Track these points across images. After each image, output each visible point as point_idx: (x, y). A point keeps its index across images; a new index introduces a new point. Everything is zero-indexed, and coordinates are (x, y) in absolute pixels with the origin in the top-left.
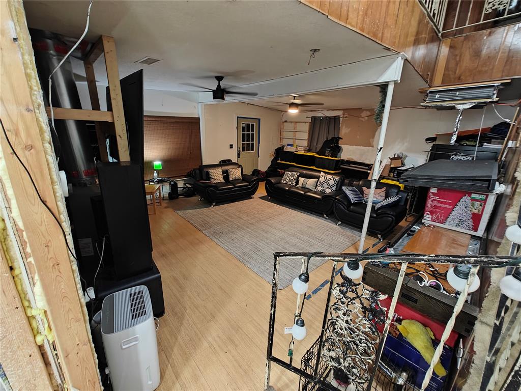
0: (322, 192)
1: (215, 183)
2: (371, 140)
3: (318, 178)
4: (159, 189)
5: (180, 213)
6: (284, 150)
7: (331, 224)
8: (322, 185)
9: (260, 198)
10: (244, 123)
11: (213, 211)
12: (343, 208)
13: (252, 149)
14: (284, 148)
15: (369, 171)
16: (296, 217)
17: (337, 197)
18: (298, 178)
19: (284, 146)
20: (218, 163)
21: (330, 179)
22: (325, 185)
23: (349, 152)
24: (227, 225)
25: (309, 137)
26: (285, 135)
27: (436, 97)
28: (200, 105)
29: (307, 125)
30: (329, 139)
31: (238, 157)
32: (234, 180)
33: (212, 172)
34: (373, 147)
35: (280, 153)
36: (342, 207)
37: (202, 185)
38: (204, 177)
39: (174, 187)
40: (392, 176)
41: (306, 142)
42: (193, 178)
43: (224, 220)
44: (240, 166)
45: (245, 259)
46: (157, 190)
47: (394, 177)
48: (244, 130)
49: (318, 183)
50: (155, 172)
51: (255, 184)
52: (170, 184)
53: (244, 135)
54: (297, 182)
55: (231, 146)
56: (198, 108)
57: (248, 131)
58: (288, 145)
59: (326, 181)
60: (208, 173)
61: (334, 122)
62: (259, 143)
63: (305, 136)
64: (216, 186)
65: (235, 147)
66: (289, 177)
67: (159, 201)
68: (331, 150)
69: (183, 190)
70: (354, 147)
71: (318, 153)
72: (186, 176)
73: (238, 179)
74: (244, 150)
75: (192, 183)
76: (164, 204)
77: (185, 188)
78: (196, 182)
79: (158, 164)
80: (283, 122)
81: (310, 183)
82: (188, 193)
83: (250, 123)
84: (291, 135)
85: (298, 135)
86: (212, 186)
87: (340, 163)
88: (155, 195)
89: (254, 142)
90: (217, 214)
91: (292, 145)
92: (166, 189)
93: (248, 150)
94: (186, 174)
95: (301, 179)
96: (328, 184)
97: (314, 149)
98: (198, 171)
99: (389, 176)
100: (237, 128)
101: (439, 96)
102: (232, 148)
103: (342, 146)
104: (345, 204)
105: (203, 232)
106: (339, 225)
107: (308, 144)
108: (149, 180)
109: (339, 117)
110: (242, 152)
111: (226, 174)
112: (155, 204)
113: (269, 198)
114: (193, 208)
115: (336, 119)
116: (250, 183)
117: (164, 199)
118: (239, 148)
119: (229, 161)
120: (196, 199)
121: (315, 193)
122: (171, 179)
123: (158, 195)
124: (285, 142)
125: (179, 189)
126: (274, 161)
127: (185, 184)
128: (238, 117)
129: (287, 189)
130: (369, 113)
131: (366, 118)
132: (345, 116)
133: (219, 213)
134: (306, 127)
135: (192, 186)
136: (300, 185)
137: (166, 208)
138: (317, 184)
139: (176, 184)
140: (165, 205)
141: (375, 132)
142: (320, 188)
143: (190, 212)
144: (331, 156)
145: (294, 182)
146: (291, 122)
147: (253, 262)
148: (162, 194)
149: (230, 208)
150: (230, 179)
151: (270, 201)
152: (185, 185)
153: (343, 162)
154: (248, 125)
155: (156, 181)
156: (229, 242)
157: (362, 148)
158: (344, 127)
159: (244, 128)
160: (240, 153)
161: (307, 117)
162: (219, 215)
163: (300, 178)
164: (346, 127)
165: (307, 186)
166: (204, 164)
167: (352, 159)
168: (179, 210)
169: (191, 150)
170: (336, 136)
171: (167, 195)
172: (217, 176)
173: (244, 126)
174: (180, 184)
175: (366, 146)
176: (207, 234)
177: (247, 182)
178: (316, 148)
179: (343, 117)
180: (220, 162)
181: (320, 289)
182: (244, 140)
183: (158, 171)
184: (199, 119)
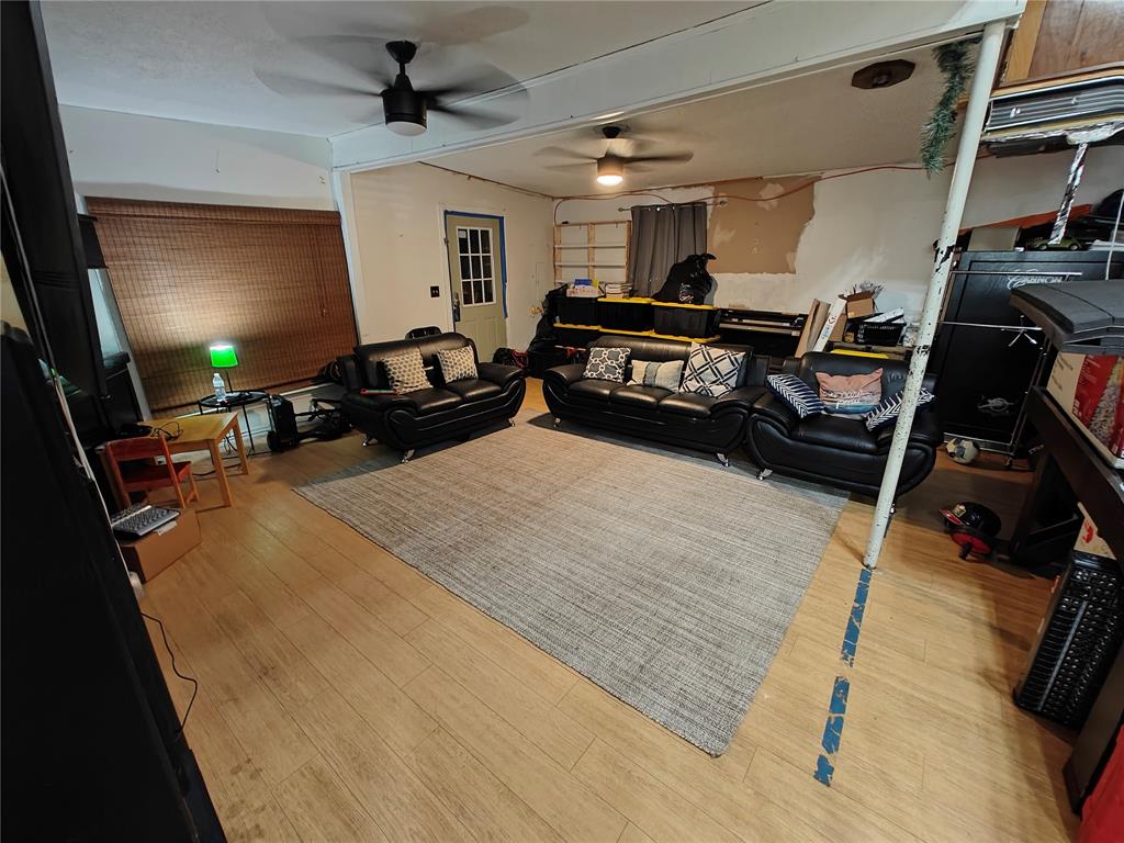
0: (702, 396)
1: (405, 394)
2: (789, 256)
3: (685, 357)
4: (234, 425)
5: (310, 492)
6: (568, 295)
7: (744, 479)
8: (697, 374)
9: (530, 422)
10: (462, 229)
11: (410, 475)
12: (779, 435)
13: (489, 298)
14: (568, 291)
15: (794, 333)
16: (646, 468)
17: (757, 406)
18: (628, 362)
19: (566, 286)
20: (403, 338)
21: (720, 359)
22: (709, 376)
23: (732, 290)
24: (463, 516)
25: (629, 258)
26: (565, 257)
27: (1012, 115)
28: (336, 175)
29: (623, 229)
30: (680, 261)
31: (455, 320)
32: (458, 380)
33: (392, 360)
34: (794, 272)
35: (557, 303)
36: (772, 429)
37: (365, 400)
38: (373, 379)
39: (283, 414)
40: (852, 340)
41: (624, 271)
42: (339, 382)
43: (451, 502)
44: (468, 342)
45: (556, 641)
46: (227, 430)
47: (856, 342)
48: (463, 249)
49: (687, 372)
50: (217, 375)
51: (516, 387)
52: (270, 406)
53: (464, 260)
54: (628, 375)
55: (435, 292)
56: (332, 183)
57: (475, 250)
58: (578, 282)
59: (710, 363)
60: (381, 366)
61: (691, 219)
62: (504, 281)
63: (621, 257)
64: (412, 402)
65: (445, 292)
66: (603, 363)
67: (238, 461)
68: (693, 287)
69: (310, 419)
70: (746, 276)
71: (657, 297)
72: (316, 381)
73: (470, 378)
74: (467, 300)
75: (339, 399)
76: (257, 468)
77: (315, 414)
78: (350, 396)
79: (223, 352)
80: (560, 226)
81: (665, 373)
82: (329, 428)
83: (479, 229)
84: (581, 257)
85: (600, 257)
86: (401, 405)
87: (717, 318)
88: (222, 446)
89: (493, 278)
90: (423, 483)
91: (587, 282)
92: (258, 423)
93: (479, 300)
94: (316, 374)
95: (639, 367)
96: (716, 372)
97: (645, 287)
98: (351, 364)
99: (843, 340)
100: (446, 241)
101: (1018, 112)
102: (438, 295)
103: (716, 276)
104: (781, 422)
105: (396, 550)
106: (764, 478)
107: (628, 276)
108: (198, 403)
109: (705, 204)
110: (463, 306)
111: (433, 365)
112: (225, 474)
113: (558, 420)
114: (350, 475)
115: (696, 210)
116: (503, 384)
117: (254, 452)
118: (454, 295)
119: (433, 330)
120: (354, 442)
121: (681, 397)
122: (272, 393)
123: (233, 441)
124: (567, 276)
125: (297, 418)
126: (545, 326)
127: (315, 403)
128: (446, 213)
129: (607, 392)
130: (780, 189)
131: (774, 203)
132: (720, 200)
133: (430, 479)
134: (621, 235)
135: (339, 406)
136: (637, 378)
137: (264, 479)
138: (683, 375)
139: (287, 406)
140: (261, 471)
141: (799, 234)
142: (693, 385)
143: (340, 488)
144: (694, 302)
145: (619, 375)
146: (580, 225)
147: (585, 645)
148: (245, 438)
149: (459, 461)
150: (448, 380)
151: (559, 428)
152: (316, 406)
153: (726, 314)
154: (474, 233)
155: (223, 404)
156: (485, 578)
157: (766, 276)
158: (718, 228)
159: (463, 242)
160: (458, 307)
161: (621, 210)
162: (435, 488)
163: (633, 361)
164: (722, 229)
165: (658, 382)
166: (365, 341)
167: (743, 306)
168: (306, 484)
169: (322, 307)
170: (699, 253)
171: (264, 440)
172: (409, 372)
173: (463, 235)
174: (302, 404)
175: (775, 273)
176: (407, 557)
177: (495, 383)
178: (649, 285)
179: (715, 204)
180: (410, 334)
181: (839, 724)
182: (465, 275)
183: (226, 373)
184: (337, 215)
